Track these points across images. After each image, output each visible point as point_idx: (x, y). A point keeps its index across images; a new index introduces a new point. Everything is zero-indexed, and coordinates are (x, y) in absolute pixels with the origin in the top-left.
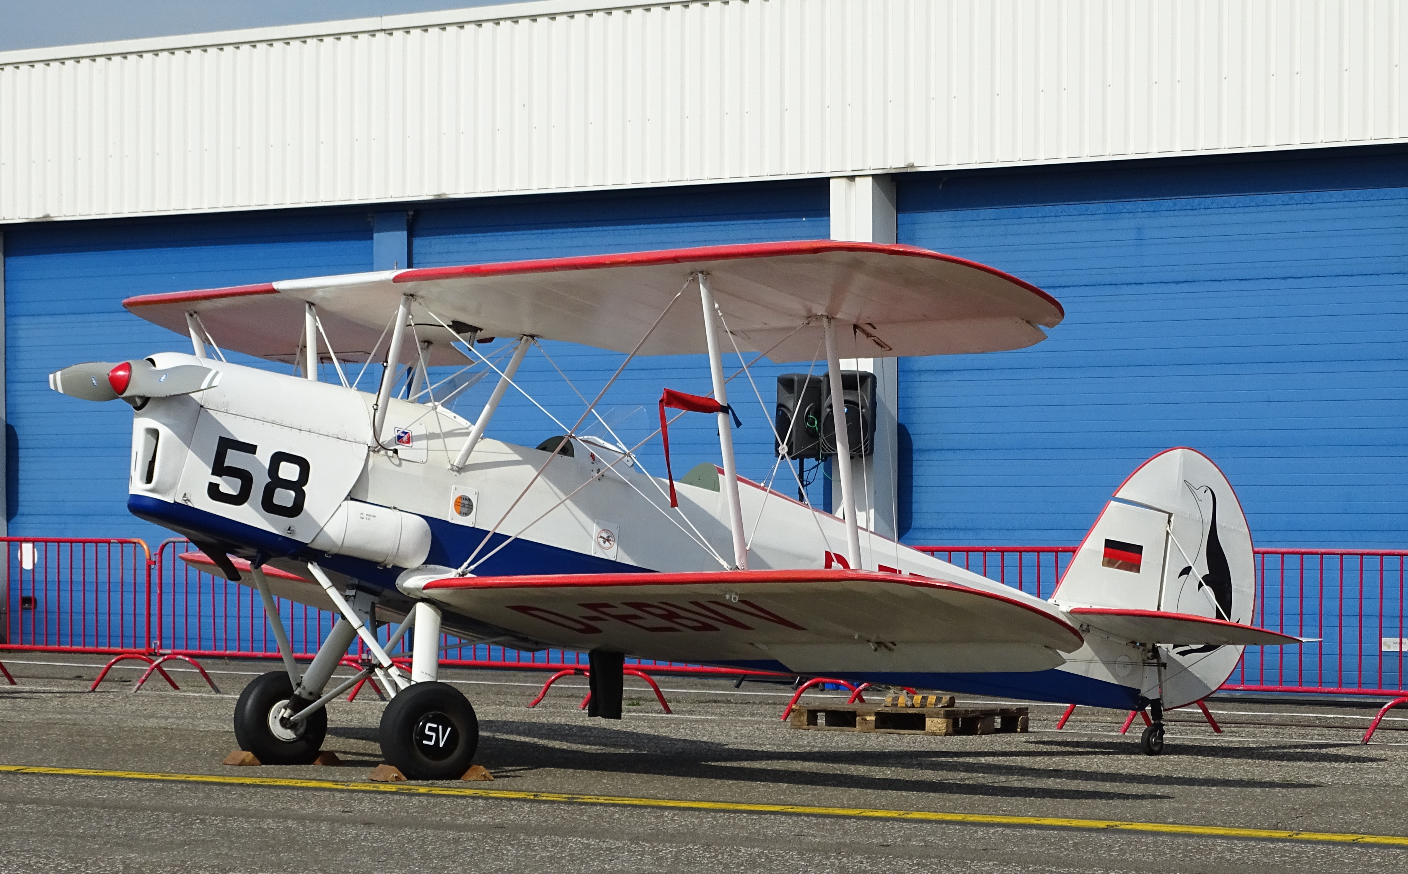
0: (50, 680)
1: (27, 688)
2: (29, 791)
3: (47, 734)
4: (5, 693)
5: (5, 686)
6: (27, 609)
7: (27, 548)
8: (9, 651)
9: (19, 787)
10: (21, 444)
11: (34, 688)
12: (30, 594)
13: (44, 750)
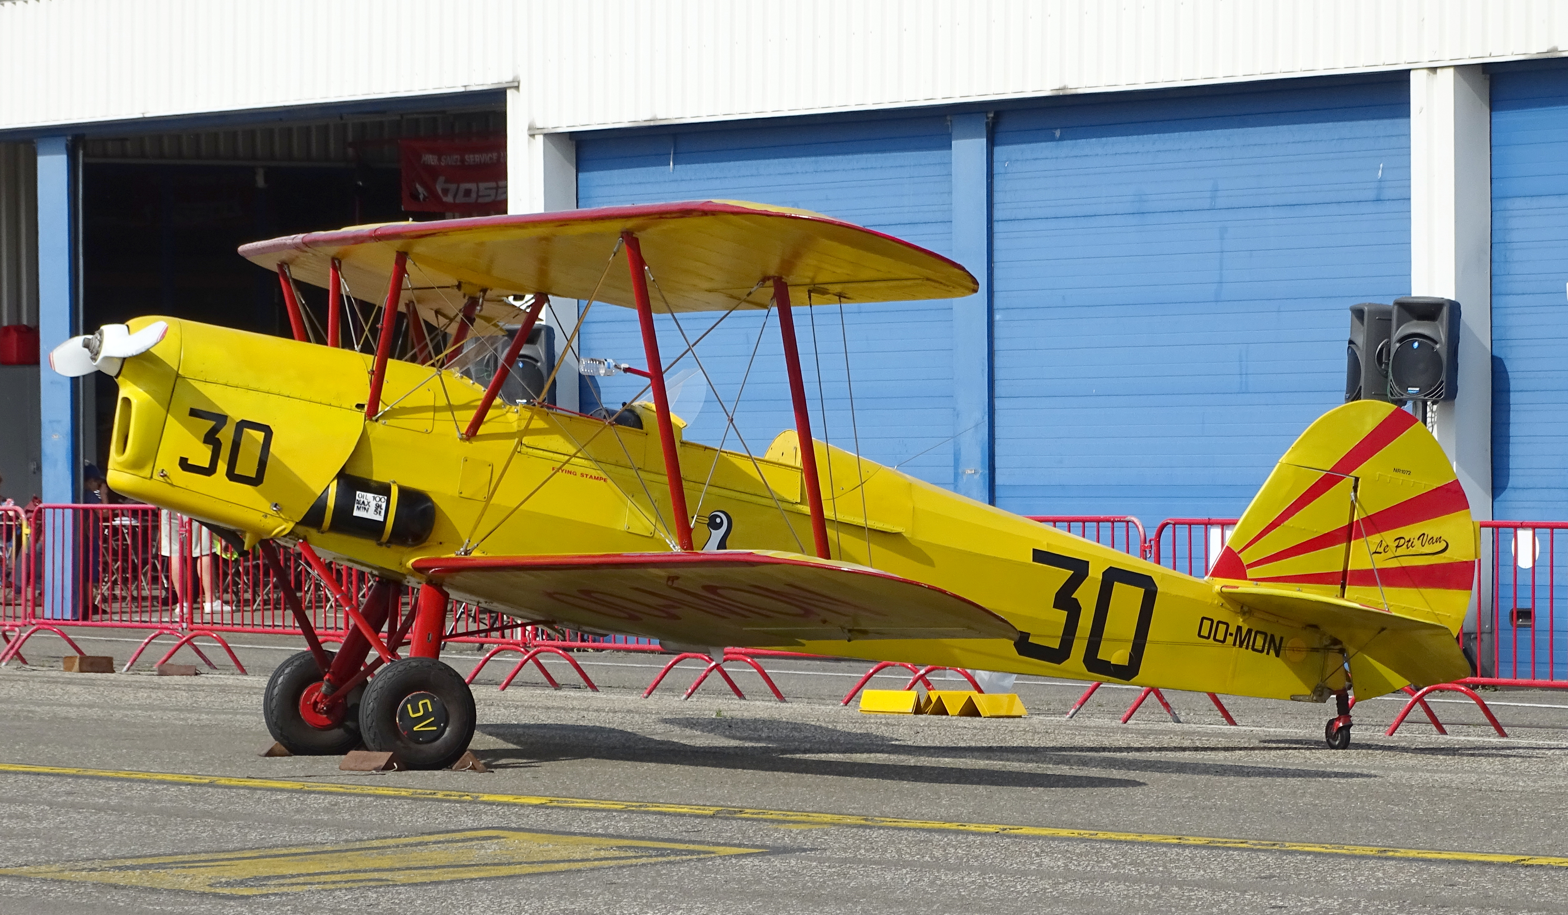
0: (1556, 730)
1: (1524, 742)
2: (1535, 892)
3: (1556, 809)
4: (1493, 748)
5: (1491, 739)
6: (1520, 626)
7: (1525, 537)
8: (1495, 687)
9: (1520, 887)
10: (1513, 384)
11: (1533, 742)
12: (1528, 605)
13: (1555, 832)
